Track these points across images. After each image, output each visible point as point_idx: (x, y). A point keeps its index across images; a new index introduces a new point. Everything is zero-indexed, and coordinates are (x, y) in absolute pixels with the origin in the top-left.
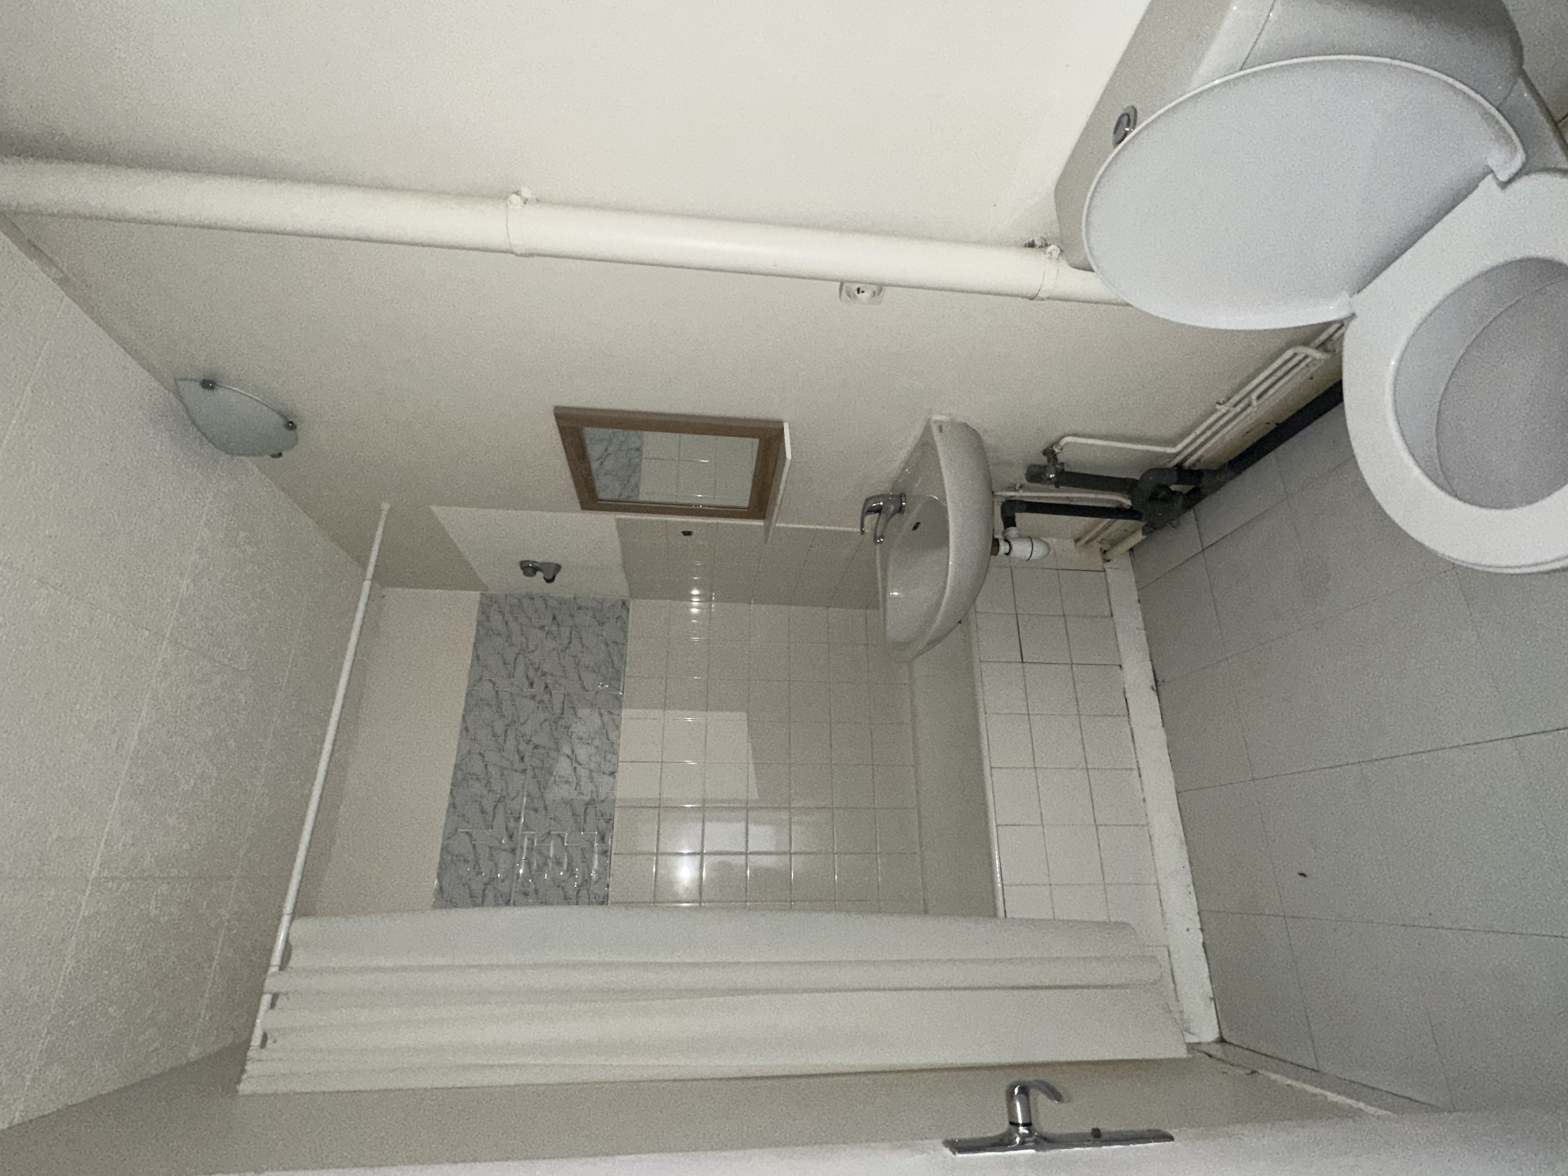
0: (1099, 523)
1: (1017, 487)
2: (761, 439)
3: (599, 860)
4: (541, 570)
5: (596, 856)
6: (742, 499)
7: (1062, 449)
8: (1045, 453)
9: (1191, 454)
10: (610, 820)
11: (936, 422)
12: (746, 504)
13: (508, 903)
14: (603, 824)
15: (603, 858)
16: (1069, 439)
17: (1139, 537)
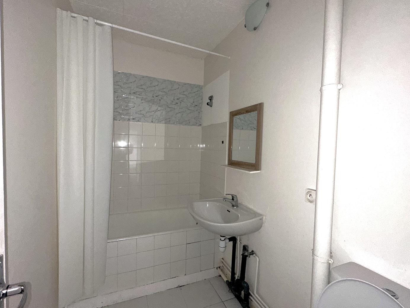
0: (230, 267)
1: (240, 242)
2: (255, 164)
3: (127, 118)
4: (210, 102)
5: (128, 117)
6: (234, 158)
7: (254, 257)
8: (252, 251)
9: (253, 298)
10: (139, 121)
11: (263, 217)
12: (233, 159)
13: (114, 92)
14: (137, 119)
15: (127, 119)
16: (258, 259)
17: (225, 279)
